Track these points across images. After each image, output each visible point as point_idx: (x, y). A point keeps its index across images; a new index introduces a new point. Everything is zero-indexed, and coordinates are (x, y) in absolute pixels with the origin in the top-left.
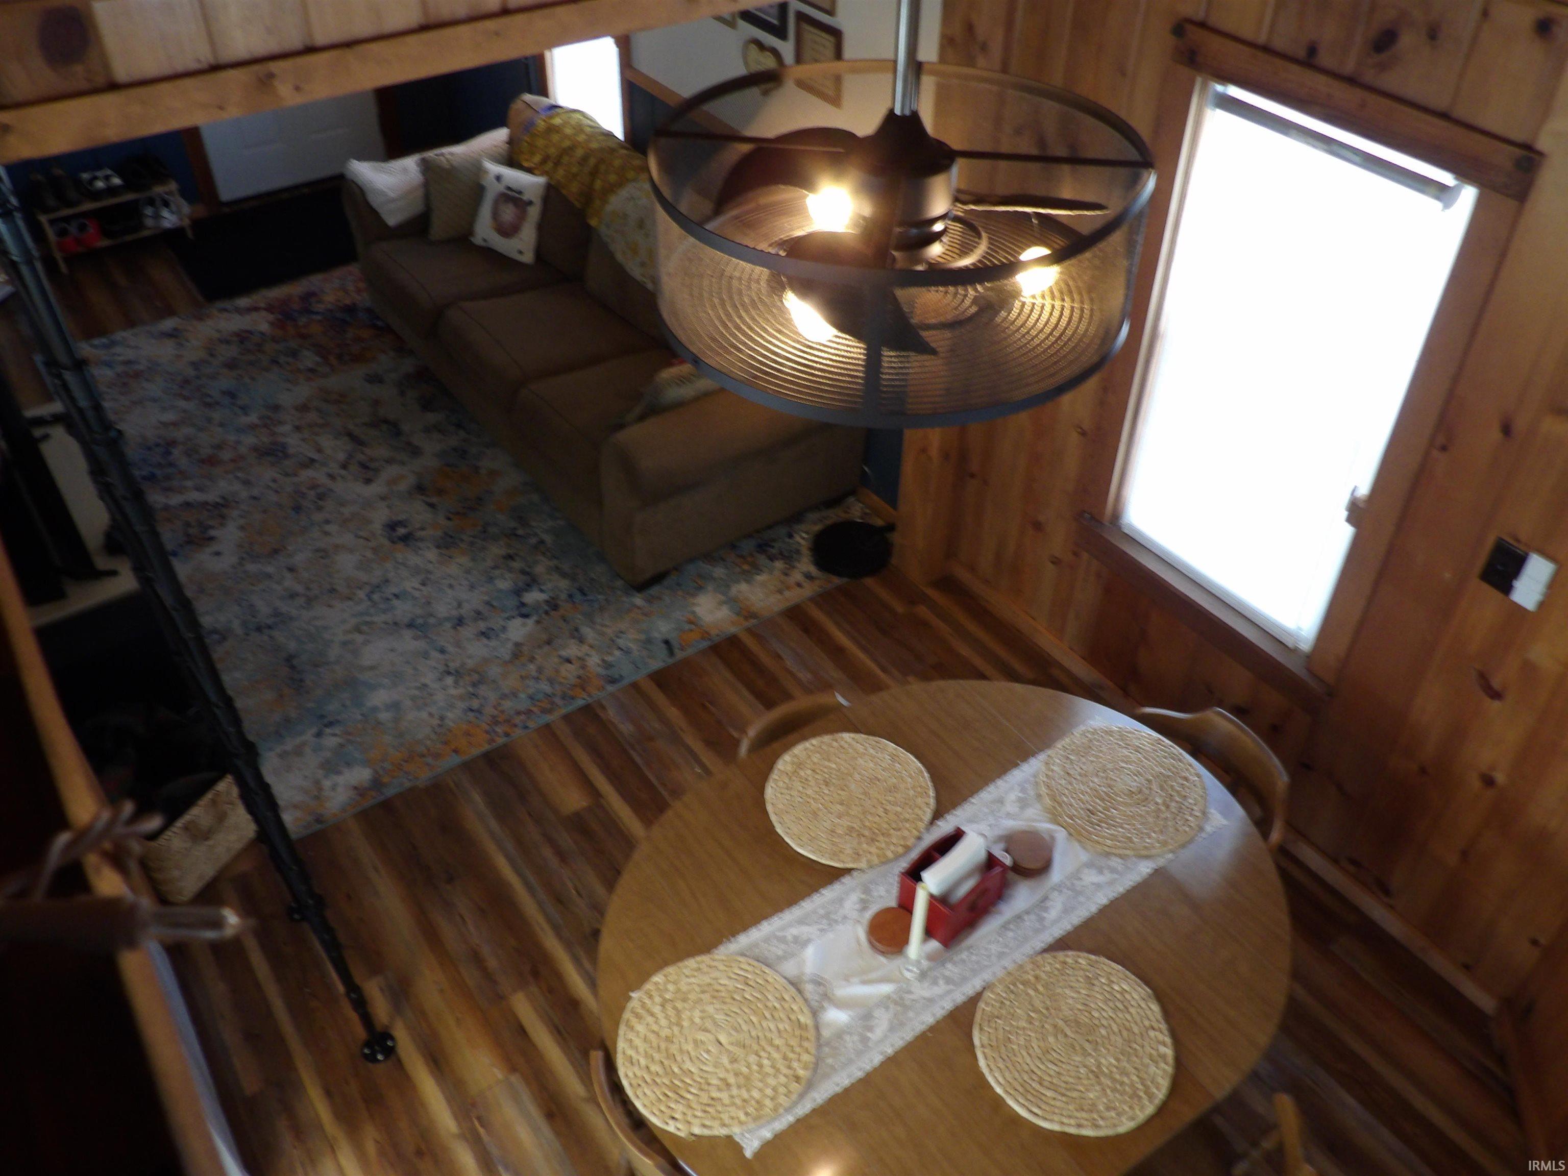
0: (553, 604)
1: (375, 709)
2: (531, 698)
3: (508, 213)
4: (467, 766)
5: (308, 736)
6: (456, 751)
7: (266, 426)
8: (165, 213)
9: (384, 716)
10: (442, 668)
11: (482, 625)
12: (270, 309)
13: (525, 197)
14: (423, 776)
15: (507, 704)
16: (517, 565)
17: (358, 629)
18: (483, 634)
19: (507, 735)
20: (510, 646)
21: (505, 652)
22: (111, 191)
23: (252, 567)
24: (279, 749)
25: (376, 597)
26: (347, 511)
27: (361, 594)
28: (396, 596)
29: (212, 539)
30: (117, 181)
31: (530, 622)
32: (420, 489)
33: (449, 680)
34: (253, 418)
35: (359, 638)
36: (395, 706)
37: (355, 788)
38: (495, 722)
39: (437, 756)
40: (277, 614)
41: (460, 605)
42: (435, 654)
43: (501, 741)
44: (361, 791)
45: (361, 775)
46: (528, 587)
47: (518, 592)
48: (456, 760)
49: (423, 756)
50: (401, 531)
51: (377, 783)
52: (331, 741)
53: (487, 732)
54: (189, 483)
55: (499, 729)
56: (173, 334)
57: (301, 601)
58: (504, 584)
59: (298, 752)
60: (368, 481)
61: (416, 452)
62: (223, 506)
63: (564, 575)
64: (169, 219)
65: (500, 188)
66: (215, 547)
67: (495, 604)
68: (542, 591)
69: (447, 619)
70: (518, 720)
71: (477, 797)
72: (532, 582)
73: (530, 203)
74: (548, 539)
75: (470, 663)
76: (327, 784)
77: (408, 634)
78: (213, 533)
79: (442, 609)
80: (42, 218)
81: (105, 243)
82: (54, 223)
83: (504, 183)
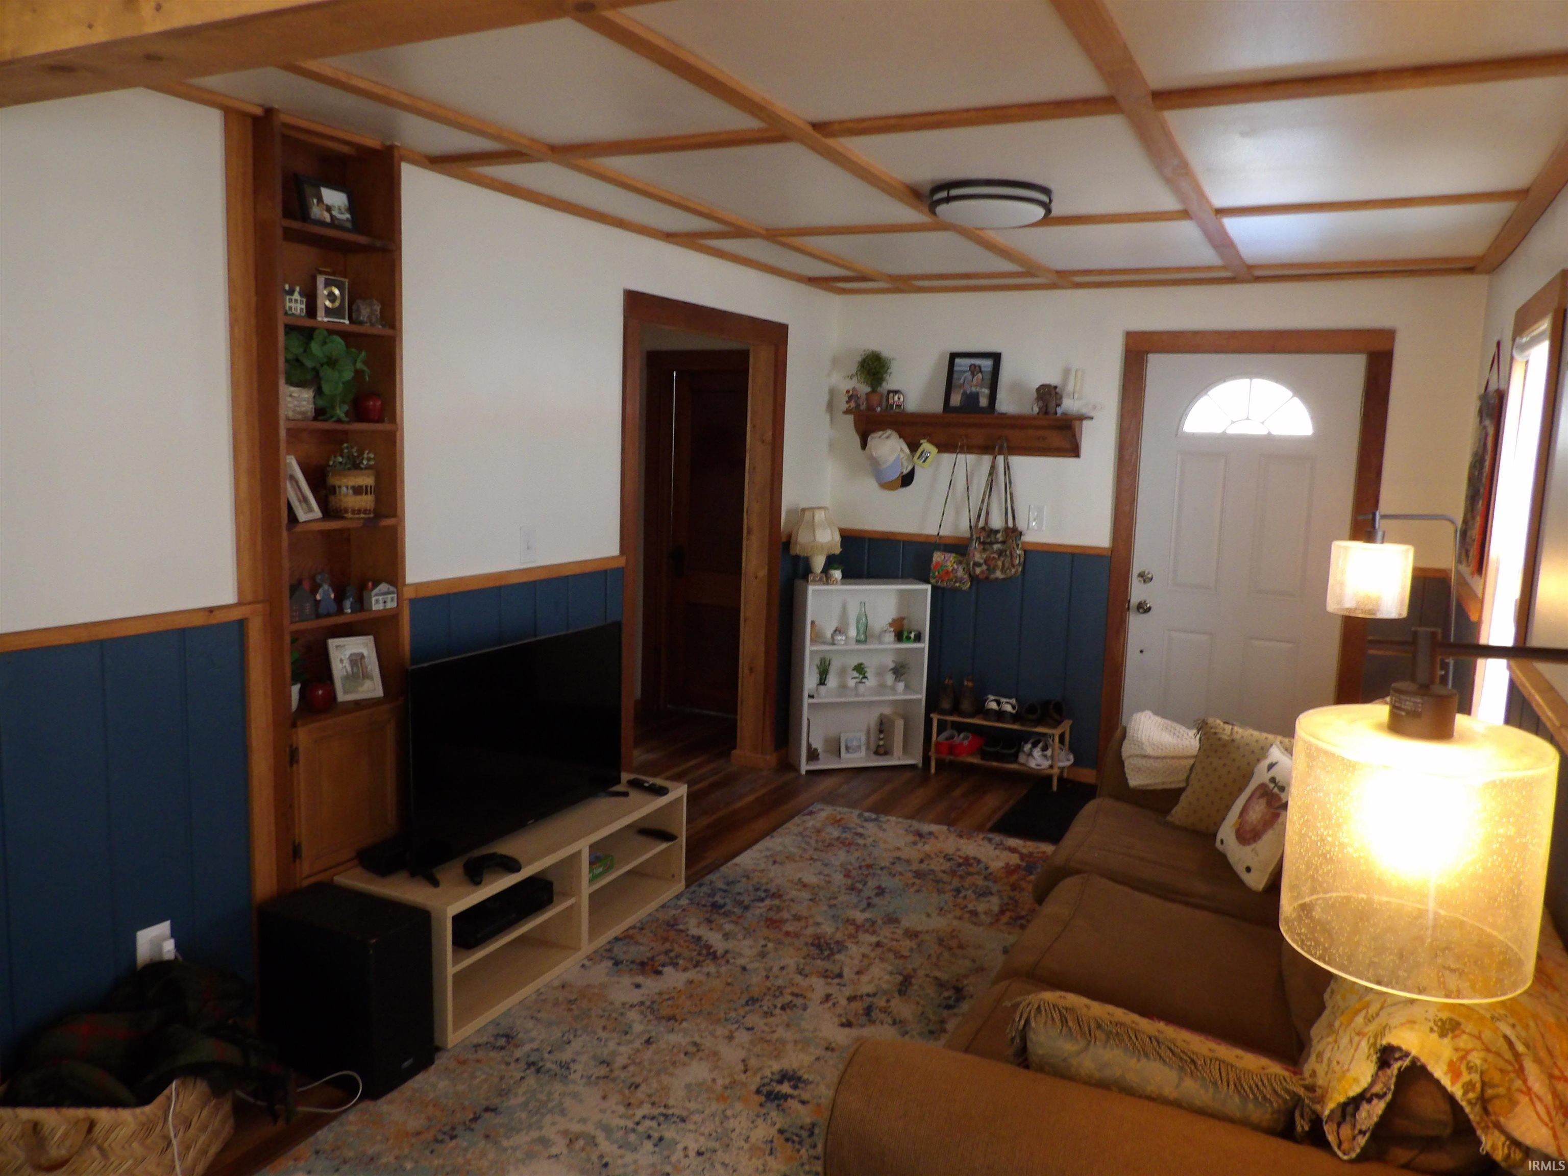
8: (1039, 753)
65: (1266, 778)
80: (935, 717)
81: (976, 760)
82: (942, 726)
83: (1272, 773)
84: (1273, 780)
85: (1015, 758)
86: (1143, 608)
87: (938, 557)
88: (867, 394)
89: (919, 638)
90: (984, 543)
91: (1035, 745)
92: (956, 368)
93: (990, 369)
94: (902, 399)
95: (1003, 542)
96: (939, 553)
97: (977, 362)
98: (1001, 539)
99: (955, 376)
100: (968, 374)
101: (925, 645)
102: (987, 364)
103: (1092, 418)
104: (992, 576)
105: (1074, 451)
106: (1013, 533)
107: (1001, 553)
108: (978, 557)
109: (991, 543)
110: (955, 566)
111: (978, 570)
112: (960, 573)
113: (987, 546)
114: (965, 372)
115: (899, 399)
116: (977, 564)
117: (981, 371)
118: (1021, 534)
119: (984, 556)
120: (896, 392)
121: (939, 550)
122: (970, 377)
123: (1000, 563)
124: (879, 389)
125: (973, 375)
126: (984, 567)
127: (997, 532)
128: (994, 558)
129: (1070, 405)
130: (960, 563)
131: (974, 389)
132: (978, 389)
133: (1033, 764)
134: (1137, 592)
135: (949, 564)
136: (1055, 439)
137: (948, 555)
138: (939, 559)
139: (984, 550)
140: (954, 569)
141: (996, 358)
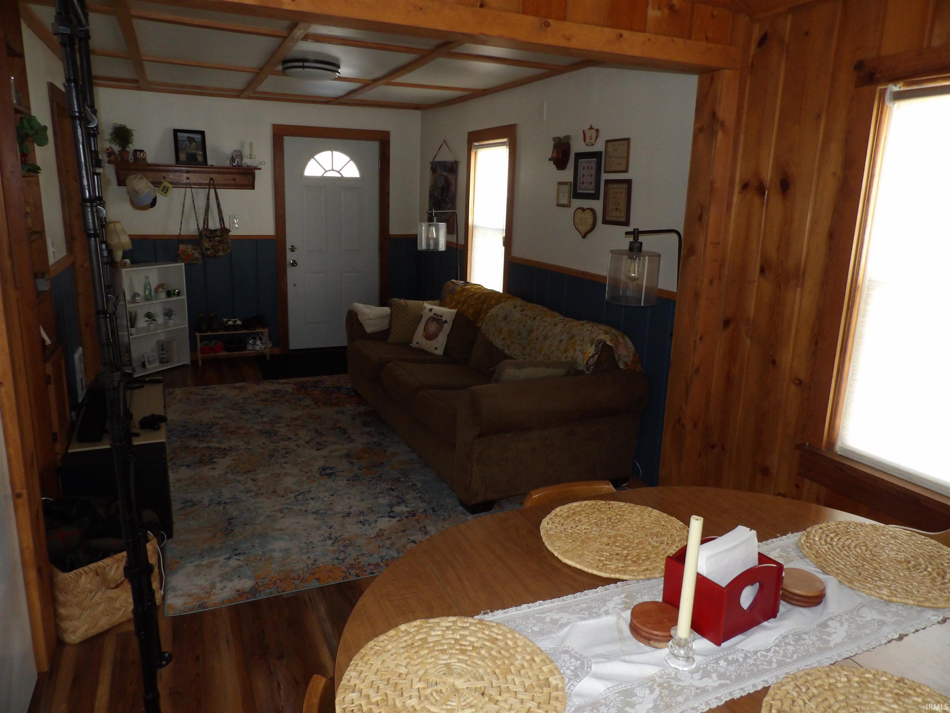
0: (413, 514)
1: (274, 550)
2: (382, 558)
3: (433, 327)
4: (321, 589)
5: (221, 559)
6: (318, 579)
7: (271, 423)
8: (258, 342)
9: (276, 554)
10: (327, 535)
11: (362, 518)
12: (295, 384)
13: (444, 319)
14: (290, 591)
15: (364, 560)
16: (395, 493)
17: (281, 511)
18: (361, 522)
19: (357, 575)
20: (377, 530)
21: (372, 533)
22: (235, 327)
23: (230, 476)
24: (196, 563)
25: (300, 498)
26: (299, 460)
27: (292, 496)
28: (313, 499)
29: (214, 462)
30: (239, 322)
31: (394, 521)
32: (348, 456)
33: (329, 542)
34: (265, 419)
35: (280, 515)
36: (287, 551)
37: (238, 591)
38: (352, 567)
39: (303, 580)
40: (234, 497)
41: (351, 507)
42: (324, 528)
43: (352, 578)
44: (240, 593)
45: (246, 584)
46: (399, 504)
47: (391, 506)
48: (315, 584)
49: (294, 579)
50: (328, 471)
51: (254, 590)
52: (234, 563)
53: (344, 572)
54: (216, 440)
55: (352, 572)
56: (241, 388)
57: (253, 494)
58: (383, 501)
59: (209, 566)
60: (318, 450)
61: (352, 441)
62: (229, 450)
63: (424, 501)
64: (259, 346)
65: (431, 314)
66: (214, 466)
67: (374, 509)
68: (407, 506)
69: (339, 513)
70: (368, 569)
71: (322, 609)
72: (401, 501)
73: (446, 322)
74: (419, 485)
75: (346, 535)
76: (219, 585)
77: (311, 517)
78: (215, 460)
79: (338, 508)
80: (198, 335)
81: (224, 353)
82: (202, 339)
83: (433, 312)
84: (435, 314)
85: (245, 348)
86: (294, 264)
87: (182, 247)
88: (119, 151)
89: (179, 294)
90: (209, 237)
91: (254, 338)
92: (179, 139)
93: (200, 140)
94: (145, 156)
95: (220, 236)
96: (182, 245)
97: (192, 135)
98: (219, 235)
99: (180, 143)
100: (187, 142)
101: (184, 297)
102: (198, 137)
103: (260, 169)
104: (218, 255)
105: (252, 186)
106: (224, 231)
107: (220, 242)
108: (207, 245)
109: (214, 237)
110: (193, 251)
111: (209, 252)
112: (196, 255)
113: (212, 239)
114: (184, 141)
115: (143, 155)
116: (207, 249)
117: (195, 141)
118: (229, 231)
119: (211, 244)
120: (142, 151)
121: (183, 243)
122: (189, 144)
123: (221, 247)
124: (127, 149)
125: (190, 143)
126: (212, 250)
127: (216, 231)
128: (216, 245)
129: (247, 161)
130: (195, 249)
131: (193, 151)
132: (195, 151)
133: (257, 348)
134: (290, 257)
135: (189, 250)
136: (240, 179)
137: (188, 246)
138: (183, 248)
139: (210, 241)
140: (192, 253)
141: (202, 133)
